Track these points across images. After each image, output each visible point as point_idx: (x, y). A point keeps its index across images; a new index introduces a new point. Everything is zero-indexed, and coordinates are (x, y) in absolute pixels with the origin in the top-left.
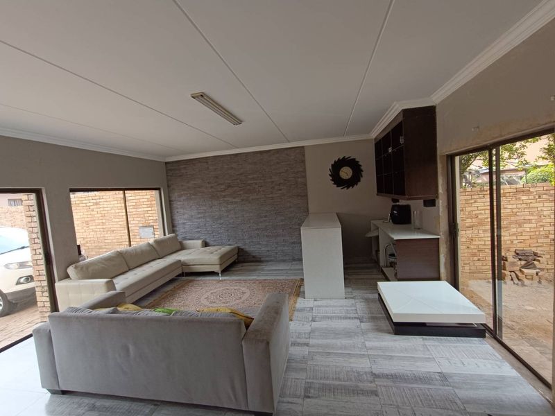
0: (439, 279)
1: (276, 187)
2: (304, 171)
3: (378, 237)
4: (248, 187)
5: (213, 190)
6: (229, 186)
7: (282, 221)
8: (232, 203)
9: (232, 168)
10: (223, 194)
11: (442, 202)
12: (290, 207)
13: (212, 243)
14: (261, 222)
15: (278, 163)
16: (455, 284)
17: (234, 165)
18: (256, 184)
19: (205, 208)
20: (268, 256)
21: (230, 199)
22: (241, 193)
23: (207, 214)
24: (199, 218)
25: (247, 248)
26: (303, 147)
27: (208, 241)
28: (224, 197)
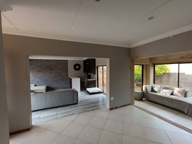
0: (96, 87)
1: (60, 69)
2: (67, 66)
3: (84, 81)
4: (52, 69)
5: (39, 69)
6: (45, 68)
7: (61, 78)
8: (46, 73)
9: (46, 63)
10: (43, 70)
11: (96, 74)
12: (63, 75)
13: (37, 85)
14: (55, 79)
15: (61, 63)
16: (98, 87)
17: (47, 63)
18: (54, 68)
19: (36, 74)
20: (56, 88)
21: (45, 72)
22: (49, 70)
23: (36, 76)
24: (33, 77)
25: (50, 86)
26: (67, 60)
27: (36, 84)
28: (43, 71)
